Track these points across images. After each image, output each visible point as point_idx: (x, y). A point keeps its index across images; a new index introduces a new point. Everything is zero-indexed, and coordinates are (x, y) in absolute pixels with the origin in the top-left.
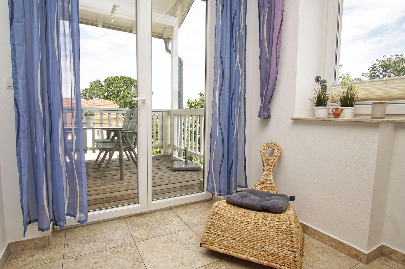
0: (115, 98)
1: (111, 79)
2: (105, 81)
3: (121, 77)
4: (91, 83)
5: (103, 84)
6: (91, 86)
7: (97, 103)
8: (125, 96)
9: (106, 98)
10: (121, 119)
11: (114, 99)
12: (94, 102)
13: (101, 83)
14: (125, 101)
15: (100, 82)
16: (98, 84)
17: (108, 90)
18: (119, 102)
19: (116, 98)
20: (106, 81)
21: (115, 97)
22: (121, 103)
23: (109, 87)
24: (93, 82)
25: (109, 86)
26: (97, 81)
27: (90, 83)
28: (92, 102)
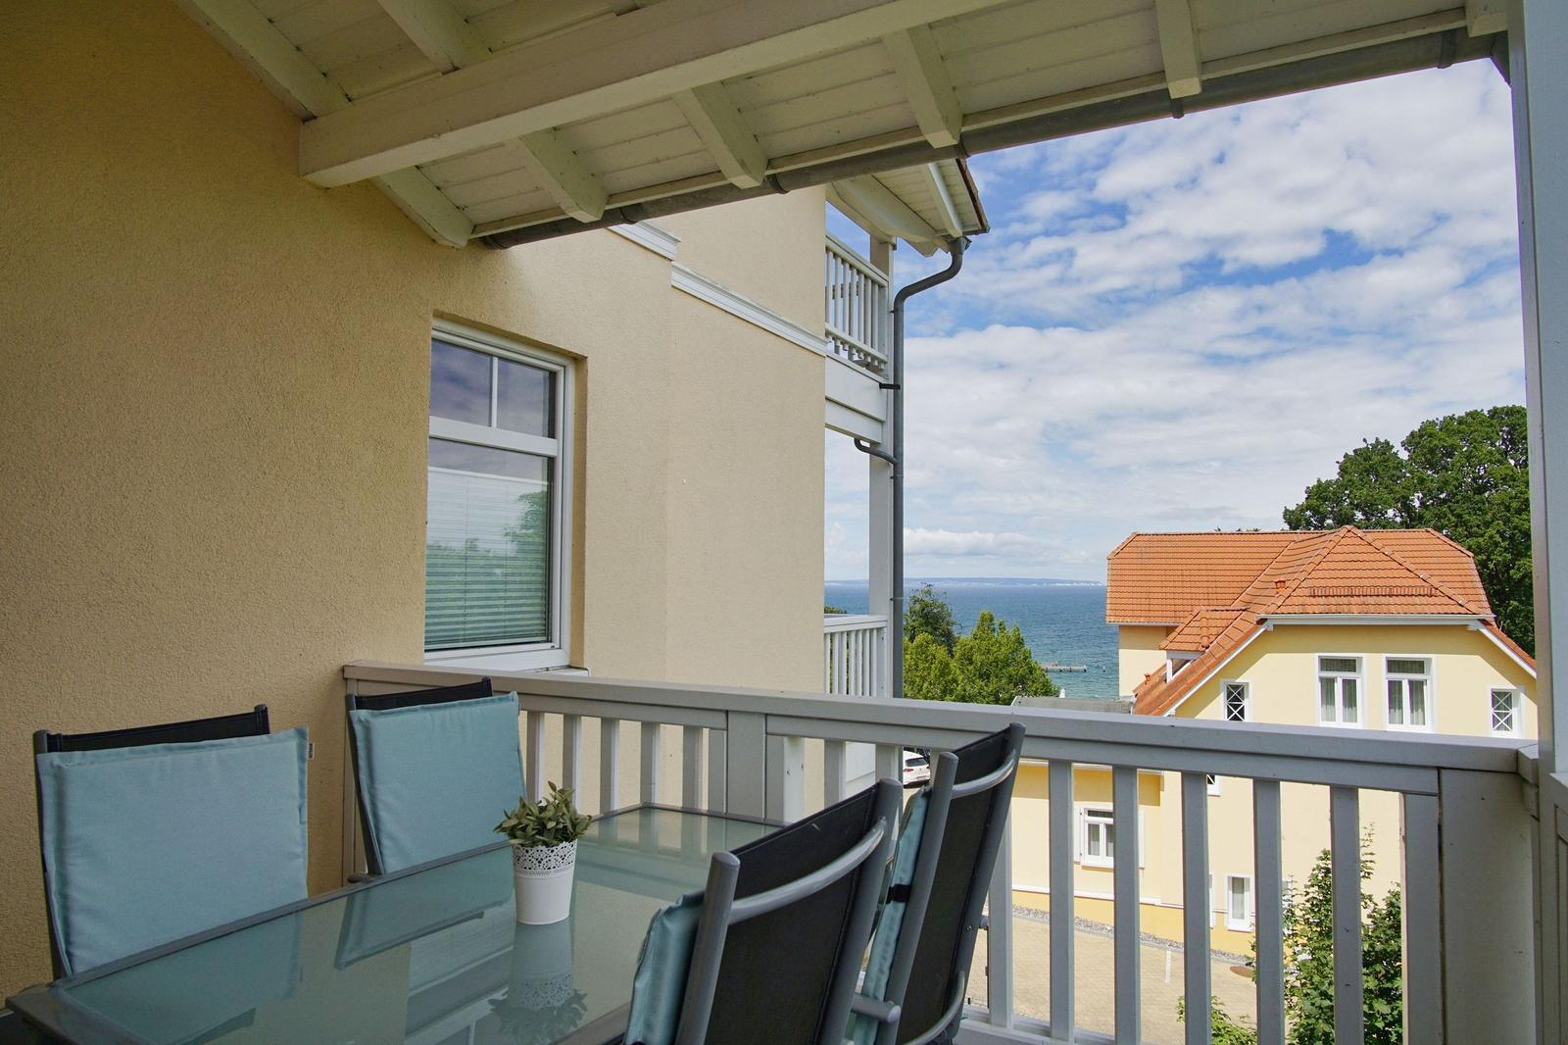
0: (1459, 516)
1: (1441, 430)
2: (1413, 441)
3: (1494, 412)
4: (1346, 456)
5: (1404, 455)
6: (1343, 470)
7: (1346, 549)
8: (1515, 505)
9: (1412, 520)
10: (1470, 629)
11: (1453, 519)
12: (1332, 544)
13: (1394, 450)
14: (1515, 528)
15: (1387, 446)
16: (1376, 459)
17: (1422, 481)
18: (1482, 536)
19: (1467, 517)
20: (1417, 440)
21: (1458, 511)
22: (1491, 537)
23: (1432, 466)
24: (1355, 451)
25: (1427, 460)
26: (1374, 446)
27: (1342, 460)
28: (1324, 545)
